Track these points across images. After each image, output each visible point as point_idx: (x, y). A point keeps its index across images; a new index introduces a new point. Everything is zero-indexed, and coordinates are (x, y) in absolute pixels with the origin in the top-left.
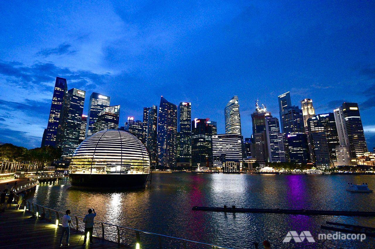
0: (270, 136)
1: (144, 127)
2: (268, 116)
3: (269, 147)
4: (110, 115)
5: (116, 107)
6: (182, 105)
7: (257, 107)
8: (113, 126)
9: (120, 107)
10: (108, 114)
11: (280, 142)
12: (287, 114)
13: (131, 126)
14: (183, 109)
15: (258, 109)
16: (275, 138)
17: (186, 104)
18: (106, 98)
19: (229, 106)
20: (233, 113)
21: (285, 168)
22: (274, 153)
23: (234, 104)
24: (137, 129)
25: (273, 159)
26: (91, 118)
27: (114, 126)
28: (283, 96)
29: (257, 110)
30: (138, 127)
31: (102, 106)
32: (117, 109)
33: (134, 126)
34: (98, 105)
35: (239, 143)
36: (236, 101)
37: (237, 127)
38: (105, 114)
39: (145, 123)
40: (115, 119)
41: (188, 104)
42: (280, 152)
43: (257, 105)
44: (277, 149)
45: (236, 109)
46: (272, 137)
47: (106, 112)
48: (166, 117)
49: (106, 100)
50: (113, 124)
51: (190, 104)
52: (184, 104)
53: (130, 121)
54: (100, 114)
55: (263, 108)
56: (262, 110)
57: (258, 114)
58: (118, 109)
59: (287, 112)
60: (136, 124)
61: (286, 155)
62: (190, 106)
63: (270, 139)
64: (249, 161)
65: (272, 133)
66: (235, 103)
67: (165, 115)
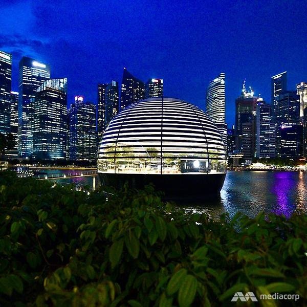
0: (261, 126)
1: (100, 111)
2: (261, 102)
3: (258, 140)
4: (53, 92)
5: (62, 80)
6: (152, 83)
7: (243, 90)
8: (59, 108)
9: (68, 80)
10: (50, 90)
11: (272, 134)
12: (282, 100)
13: (81, 109)
14: (153, 88)
15: (245, 93)
16: (267, 130)
17: (157, 81)
18: (44, 66)
19: (213, 87)
20: (217, 96)
21: (276, 164)
22: (262, 148)
23: (219, 84)
24: (88, 114)
25: (261, 154)
26: (25, 95)
27: (61, 107)
28: (277, 77)
29: (242, 93)
30: (90, 111)
31: (39, 78)
32: (63, 83)
33: (85, 110)
34: (33, 76)
35: (225, 134)
36: (223, 80)
37: (222, 114)
38: (46, 91)
39: (101, 106)
40: (62, 98)
41: (160, 82)
42: (270, 145)
43: (244, 87)
44: (267, 143)
45: (222, 91)
46: (263, 128)
47: (48, 88)
48: (131, 99)
49: (44, 69)
50: (59, 105)
51: (162, 82)
52: (154, 80)
53: (77, 101)
54: (39, 90)
55: (250, 92)
56: (249, 94)
57: (244, 99)
58: (65, 83)
59: (282, 97)
60: (87, 107)
61: (276, 149)
62: (162, 84)
63: (261, 130)
64: (235, 157)
65: (264, 124)
66: (221, 83)
67: (130, 95)
